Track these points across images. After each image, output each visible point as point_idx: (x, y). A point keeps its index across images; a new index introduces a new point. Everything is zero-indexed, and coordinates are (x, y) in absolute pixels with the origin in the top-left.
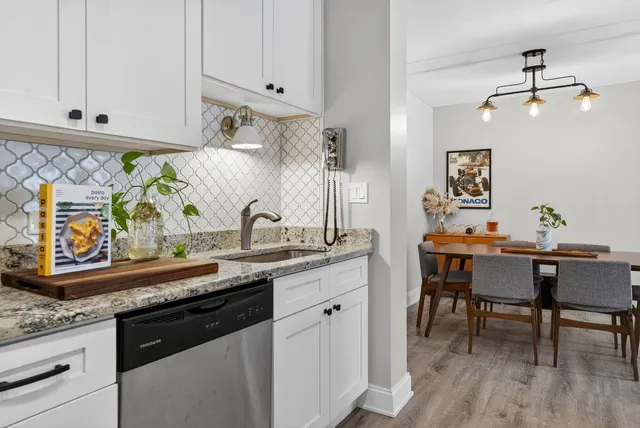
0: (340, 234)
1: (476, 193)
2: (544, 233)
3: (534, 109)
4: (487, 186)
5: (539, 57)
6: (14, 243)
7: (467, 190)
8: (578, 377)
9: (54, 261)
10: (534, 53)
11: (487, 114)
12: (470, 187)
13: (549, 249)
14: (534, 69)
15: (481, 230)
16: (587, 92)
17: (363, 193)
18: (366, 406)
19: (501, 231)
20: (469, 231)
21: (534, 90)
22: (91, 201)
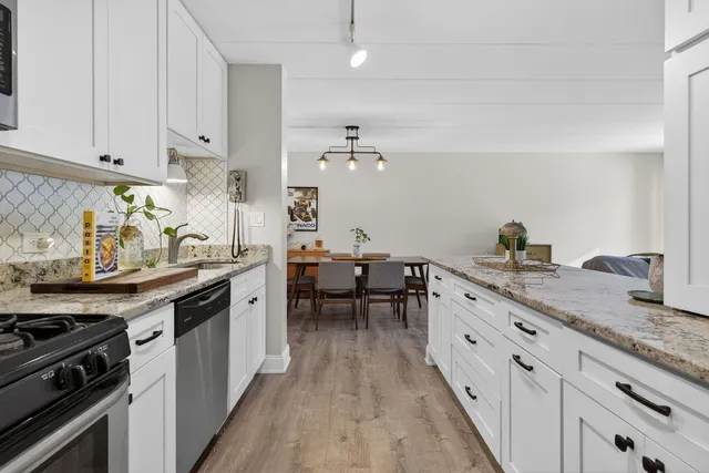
0: (242, 249)
1: (307, 219)
2: (358, 247)
3: (352, 165)
4: (315, 214)
5: (355, 131)
6: (12, 261)
7: (300, 217)
8: (380, 333)
9: (95, 270)
10: (352, 128)
11: (323, 165)
12: (303, 214)
13: (361, 257)
14: (352, 138)
15: (311, 246)
16: (381, 158)
17: (260, 219)
18: (263, 371)
19: (325, 247)
20: (303, 247)
21: (352, 152)
22: (111, 224)
